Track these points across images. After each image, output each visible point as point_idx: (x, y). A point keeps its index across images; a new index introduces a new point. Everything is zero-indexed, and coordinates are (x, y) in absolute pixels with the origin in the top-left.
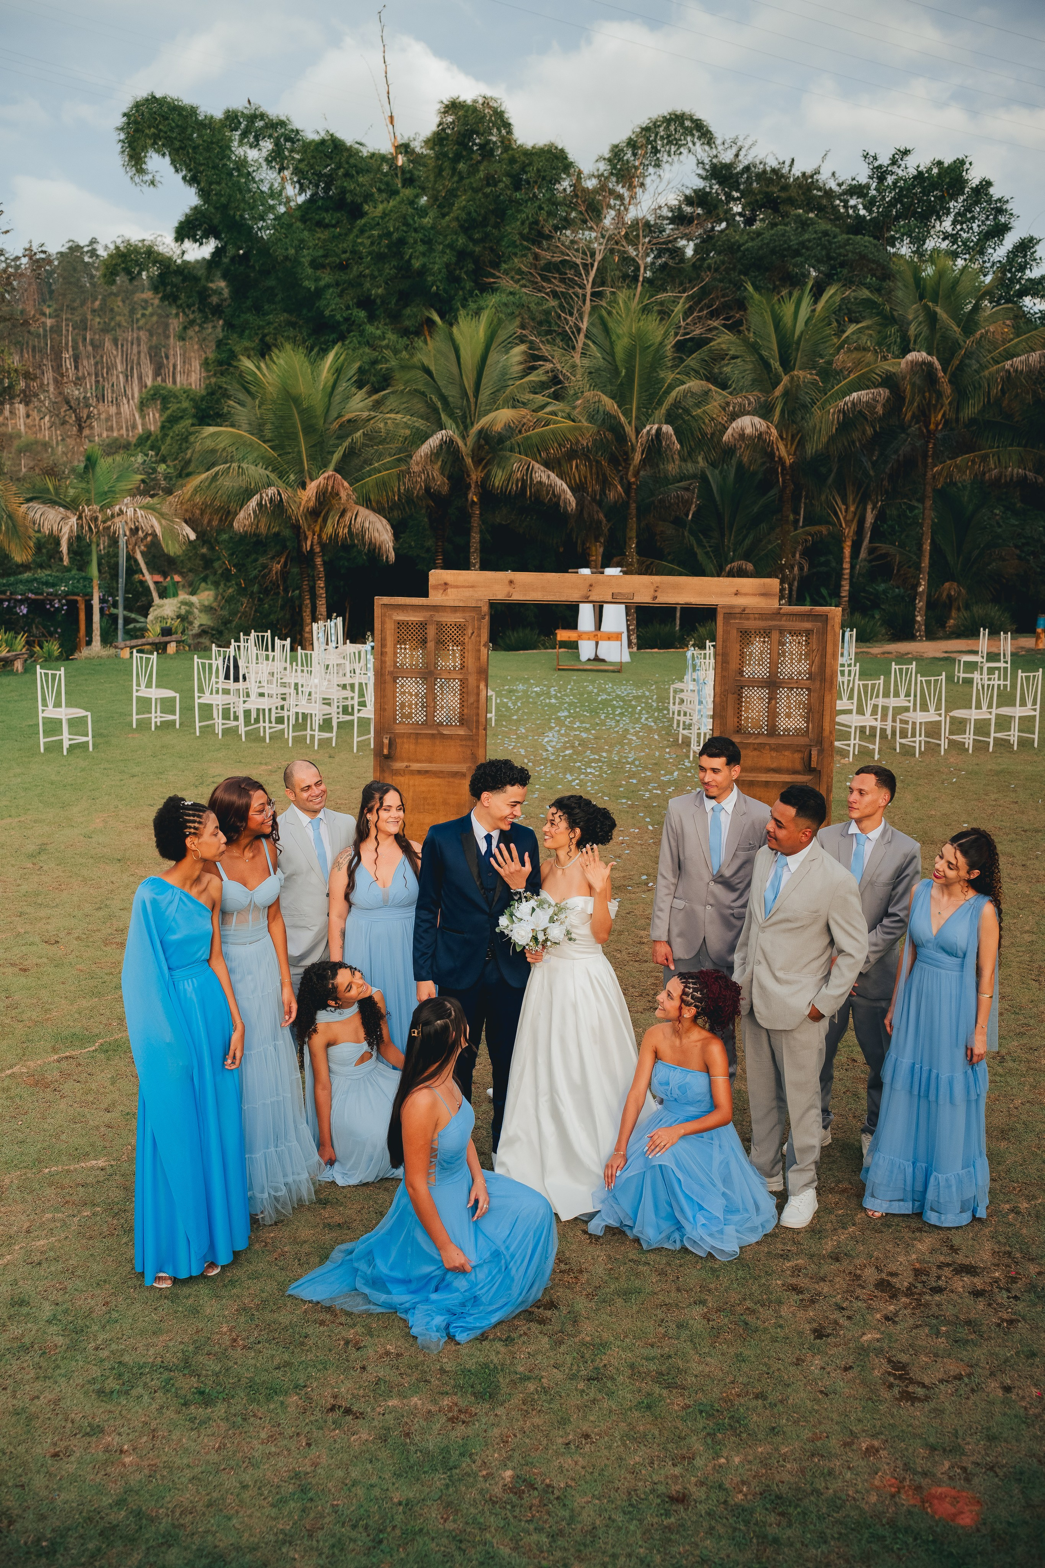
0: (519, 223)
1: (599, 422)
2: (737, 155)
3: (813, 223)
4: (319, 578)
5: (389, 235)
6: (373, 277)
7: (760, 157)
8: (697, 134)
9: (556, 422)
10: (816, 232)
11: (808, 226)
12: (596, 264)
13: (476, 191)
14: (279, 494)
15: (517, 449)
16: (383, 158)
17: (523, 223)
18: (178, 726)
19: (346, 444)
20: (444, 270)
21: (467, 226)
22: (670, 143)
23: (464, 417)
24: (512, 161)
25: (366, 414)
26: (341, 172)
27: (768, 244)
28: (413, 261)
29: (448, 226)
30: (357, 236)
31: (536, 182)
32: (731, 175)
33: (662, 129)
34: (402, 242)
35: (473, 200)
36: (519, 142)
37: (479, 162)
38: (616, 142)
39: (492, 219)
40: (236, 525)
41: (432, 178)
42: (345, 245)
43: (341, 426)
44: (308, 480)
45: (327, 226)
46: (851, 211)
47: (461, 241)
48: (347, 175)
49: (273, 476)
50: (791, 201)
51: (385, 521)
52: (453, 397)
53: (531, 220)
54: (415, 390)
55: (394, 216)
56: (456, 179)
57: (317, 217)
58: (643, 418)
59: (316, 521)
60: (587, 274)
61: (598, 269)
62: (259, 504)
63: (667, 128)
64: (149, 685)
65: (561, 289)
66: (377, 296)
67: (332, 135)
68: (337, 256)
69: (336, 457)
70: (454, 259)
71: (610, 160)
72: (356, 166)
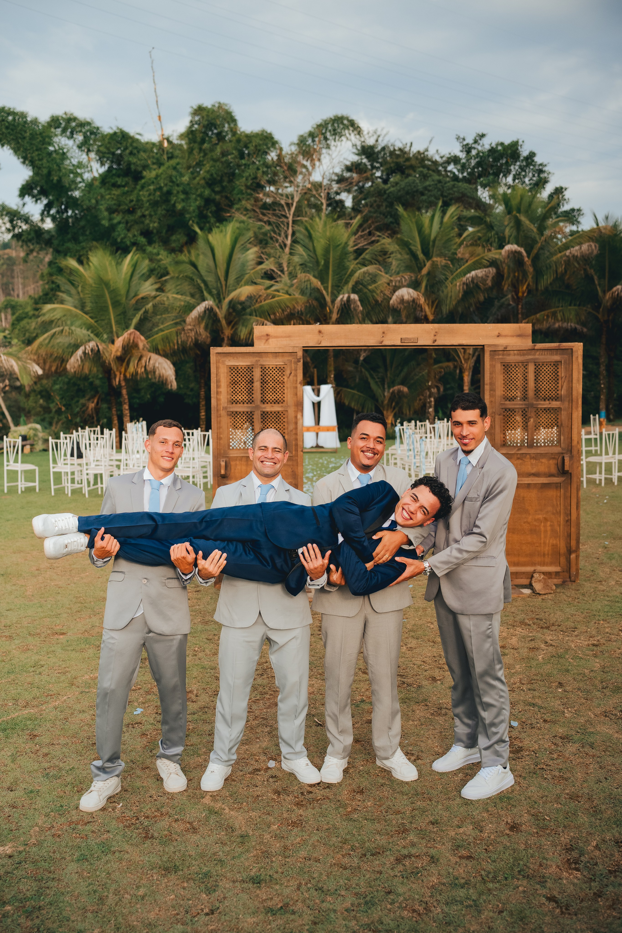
0: (244, 179)
1: (308, 294)
2: (377, 141)
3: (431, 176)
4: (125, 403)
5: (160, 188)
6: (151, 216)
7: (392, 141)
8: (351, 129)
9: (279, 296)
10: (433, 181)
11: (428, 177)
12: (295, 204)
13: (215, 160)
14: (97, 346)
15: (254, 314)
16: (154, 144)
17: (247, 179)
18: (37, 490)
19: (141, 312)
20: (197, 211)
21: (211, 183)
22: (335, 134)
23: (218, 294)
24: (239, 141)
25: (154, 293)
26: (128, 151)
27: (403, 189)
28: (177, 205)
29: (198, 183)
30: (140, 191)
31: (254, 153)
32: (374, 153)
33: (330, 125)
34: (169, 193)
35: (214, 166)
36: (242, 130)
37: (217, 144)
38: (302, 133)
39: (226, 179)
40: (68, 367)
41: (187, 155)
42: (131, 198)
43: (137, 302)
44: (115, 338)
45: (119, 186)
46: (449, 174)
47: (207, 192)
48: (131, 153)
49: (92, 335)
50: (413, 168)
51: (169, 362)
52: (211, 281)
53: (252, 176)
54: (187, 276)
55: (163, 176)
56: (202, 155)
57: (113, 181)
58: (335, 292)
59: (122, 365)
60: (289, 210)
61: (296, 207)
62: (84, 353)
63: (333, 125)
64: (16, 461)
65: (273, 219)
66: (154, 227)
67: (121, 130)
68: (126, 205)
69: (135, 321)
70: (203, 203)
71: (298, 144)
72: (136, 148)
